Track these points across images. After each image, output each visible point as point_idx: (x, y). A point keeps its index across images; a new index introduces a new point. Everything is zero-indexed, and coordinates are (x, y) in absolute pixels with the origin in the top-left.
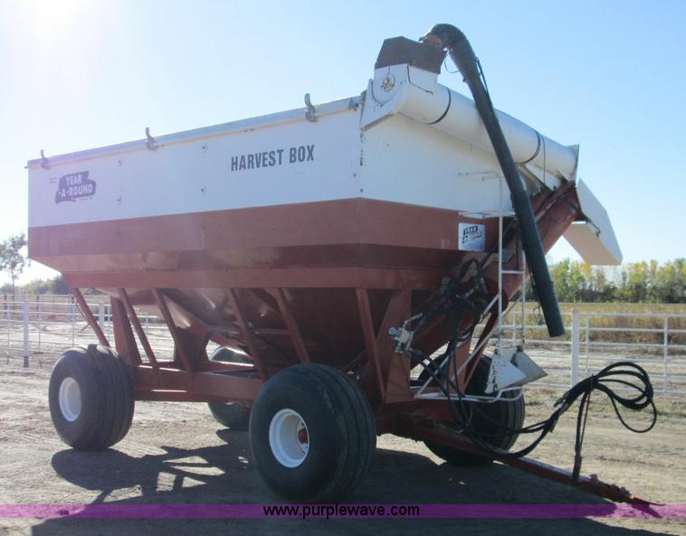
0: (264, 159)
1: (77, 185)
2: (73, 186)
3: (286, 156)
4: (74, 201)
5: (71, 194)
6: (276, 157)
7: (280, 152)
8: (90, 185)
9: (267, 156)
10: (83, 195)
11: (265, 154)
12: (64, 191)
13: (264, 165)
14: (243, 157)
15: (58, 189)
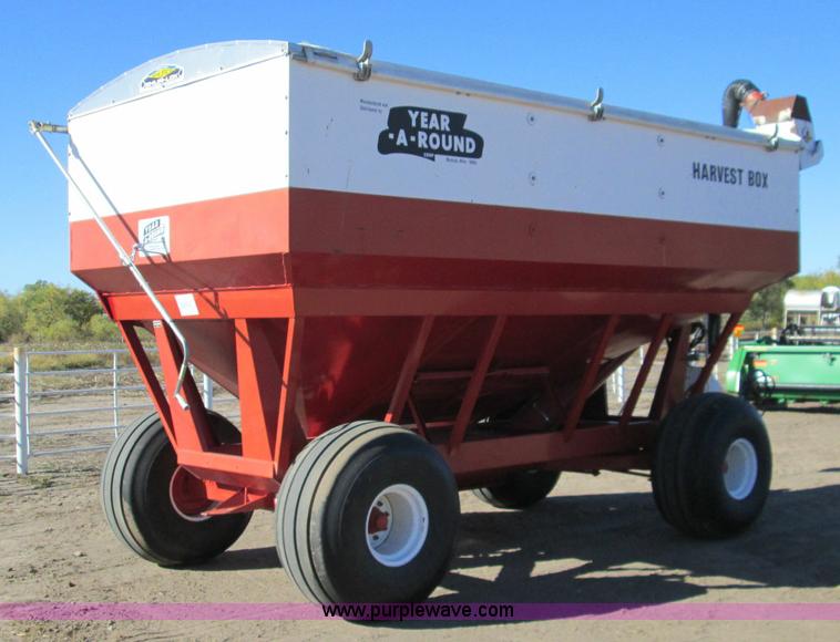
0: (726, 176)
1: (440, 133)
2: (429, 132)
3: (745, 176)
4: (433, 159)
5: (422, 143)
6: (737, 175)
7: (740, 171)
8: (469, 140)
9: (728, 172)
10: (451, 153)
11: (726, 169)
12: (402, 133)
13: (726, 182)
14: (705, 167)
15: (385, 127)
